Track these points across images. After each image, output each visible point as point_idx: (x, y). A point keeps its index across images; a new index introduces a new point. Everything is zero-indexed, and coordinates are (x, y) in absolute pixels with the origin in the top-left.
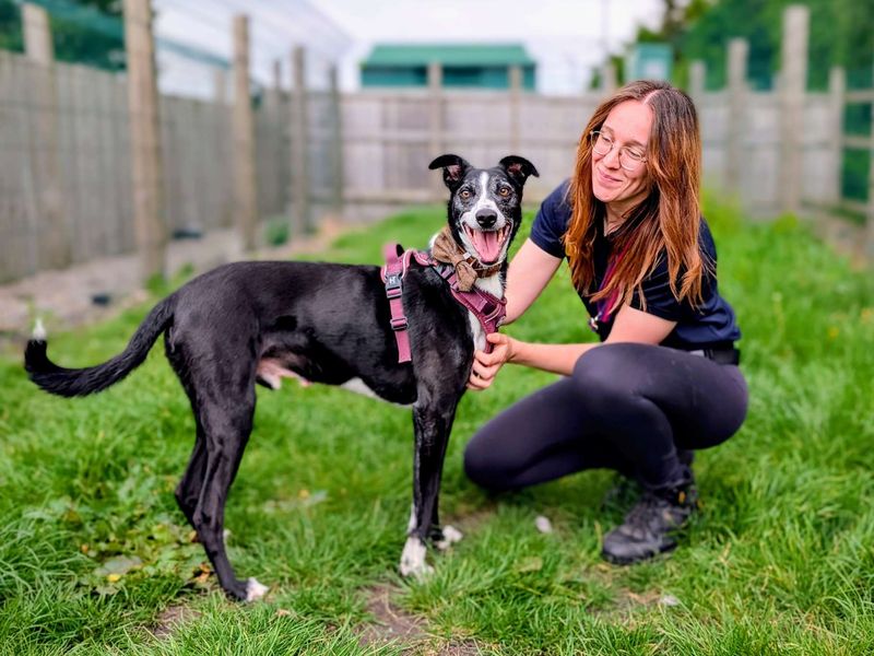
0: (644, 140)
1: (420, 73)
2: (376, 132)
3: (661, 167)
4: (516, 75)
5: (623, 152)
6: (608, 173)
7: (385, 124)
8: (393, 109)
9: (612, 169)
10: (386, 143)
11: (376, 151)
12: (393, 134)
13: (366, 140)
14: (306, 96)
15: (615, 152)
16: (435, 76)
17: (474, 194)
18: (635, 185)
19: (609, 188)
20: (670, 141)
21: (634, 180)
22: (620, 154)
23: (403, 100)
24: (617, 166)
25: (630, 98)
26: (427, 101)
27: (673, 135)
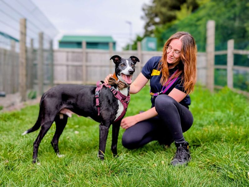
0: (179, 49)
1: (79, 44)
2: (65, 62)
3: (184, 56)
4: (111, 45)
5: (174, 52)
6: (170, 57)
7: (67, 60)
8: (70, 55)
9: (171, 56)
10: (67, 66)
11: (65, 68)
12: (70, 63)
13: (62, 65)
14: (43, 50)
15: (172, 52)
16: (84, 45)
17: (125, 65)
18: (177, 60)
19: (171, 60)
20: (187, 50)
21: (177, 59)
22: (173, 53)
23: (73, 52)
24: (173, 55)
25: (176, 38)
26: (82, 53)
27: (187, 48)
